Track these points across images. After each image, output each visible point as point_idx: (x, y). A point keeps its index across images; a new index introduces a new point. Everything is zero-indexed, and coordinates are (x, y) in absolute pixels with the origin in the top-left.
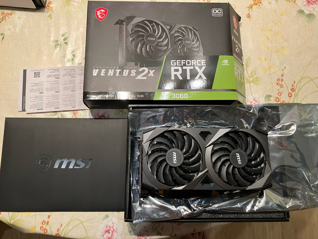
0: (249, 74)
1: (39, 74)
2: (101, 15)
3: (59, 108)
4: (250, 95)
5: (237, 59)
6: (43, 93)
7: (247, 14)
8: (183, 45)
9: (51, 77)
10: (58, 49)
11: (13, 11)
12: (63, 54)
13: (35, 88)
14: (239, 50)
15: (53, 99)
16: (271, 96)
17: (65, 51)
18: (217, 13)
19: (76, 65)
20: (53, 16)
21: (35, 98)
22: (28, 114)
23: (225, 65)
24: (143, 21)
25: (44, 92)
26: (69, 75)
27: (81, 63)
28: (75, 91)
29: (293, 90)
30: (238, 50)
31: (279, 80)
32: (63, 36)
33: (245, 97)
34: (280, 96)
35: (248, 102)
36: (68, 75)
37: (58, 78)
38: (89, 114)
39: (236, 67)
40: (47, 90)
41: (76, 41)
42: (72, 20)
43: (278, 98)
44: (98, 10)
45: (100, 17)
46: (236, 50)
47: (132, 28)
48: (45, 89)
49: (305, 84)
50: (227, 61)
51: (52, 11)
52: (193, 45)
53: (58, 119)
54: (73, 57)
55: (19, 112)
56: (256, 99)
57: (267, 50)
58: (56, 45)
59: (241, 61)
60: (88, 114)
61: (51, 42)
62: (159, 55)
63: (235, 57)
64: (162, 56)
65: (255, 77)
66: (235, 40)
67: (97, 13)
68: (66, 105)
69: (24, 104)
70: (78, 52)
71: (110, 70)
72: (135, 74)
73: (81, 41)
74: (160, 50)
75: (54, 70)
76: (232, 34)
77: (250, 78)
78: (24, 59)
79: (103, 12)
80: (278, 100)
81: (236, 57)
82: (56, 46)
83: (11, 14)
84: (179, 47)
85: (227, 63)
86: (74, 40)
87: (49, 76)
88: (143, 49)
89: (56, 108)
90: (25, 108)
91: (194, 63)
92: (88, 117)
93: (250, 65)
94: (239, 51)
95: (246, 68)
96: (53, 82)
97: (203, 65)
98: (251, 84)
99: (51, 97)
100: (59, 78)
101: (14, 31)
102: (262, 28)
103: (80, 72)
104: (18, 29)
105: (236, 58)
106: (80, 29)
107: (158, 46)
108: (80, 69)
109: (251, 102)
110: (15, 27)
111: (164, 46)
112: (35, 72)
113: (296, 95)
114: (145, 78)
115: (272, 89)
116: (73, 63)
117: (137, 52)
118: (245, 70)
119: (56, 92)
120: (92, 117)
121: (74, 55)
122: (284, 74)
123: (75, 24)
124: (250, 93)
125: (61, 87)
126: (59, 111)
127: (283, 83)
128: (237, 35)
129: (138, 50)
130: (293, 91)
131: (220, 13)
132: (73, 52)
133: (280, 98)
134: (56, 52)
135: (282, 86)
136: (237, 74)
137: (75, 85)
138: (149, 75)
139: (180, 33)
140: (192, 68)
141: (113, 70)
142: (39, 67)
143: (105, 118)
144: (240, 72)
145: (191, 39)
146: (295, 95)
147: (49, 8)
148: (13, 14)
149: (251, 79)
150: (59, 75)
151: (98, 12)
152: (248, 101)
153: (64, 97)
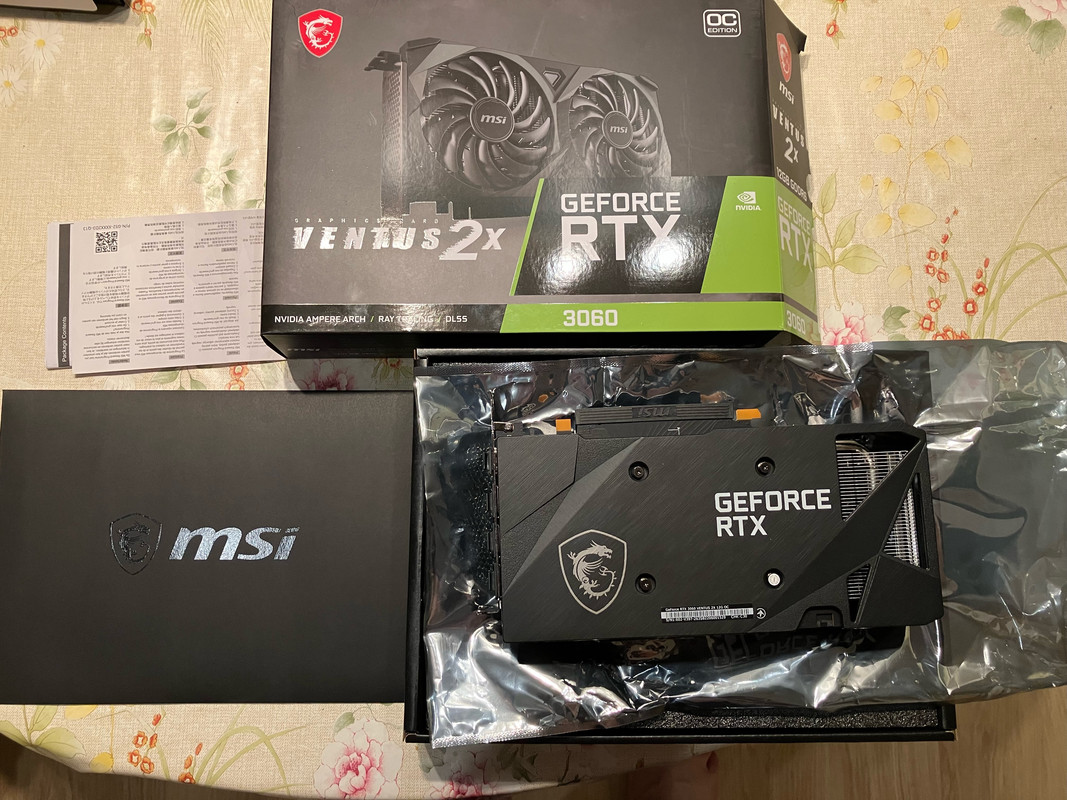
0: (832, 236)
1: (113, 240)
2: (318, 35)
3: (182, 357)
4: (833, 307)
5: (789, 188)
6: (127, 305)
7: (829, 22)
8: (604, 139)
9: (155, 249)
10: (177, 152)
11: (20, 21)
12: (195, 171)
13: (100, 287)
14: (796, 153)
15: (161, 326)
16: (905, 311)
17: (200, 157)
18: (722, 26)
19: (238, 208)
20: (156, 35)
21: (102, 323)
22: (78, 376)
23: (748, 208)
24: (466, 56)
25: (133, 300)
26: (216, 242)
27: (256, 201)
28: (235, 297)
29: (981, 289)
30: (792, 155)
31: (933, 254)
32: (191, 105)
33: (815, 318)
34: (935, 310)
35: (827, 332)
36: (210, 242)
37: (177, 253)
38: (286, 376)
39: (783, 214)
40: (142, 294)
41: (237, 125)
42: (222, 48)
43: (929, 318)
44: (310, 18)
45: (314, 42)
46: (787, 155)
47: (427, 83)
48: (133, 293)
49: (1023, 269)
50: (753, 194)
51: (154, 19)
52: (637, 141)
53: (180, 394)
54: (227, 181)
55: (49, 369)
56: (854, 321)
57: (897, 152)
58: (169, 138)
59: (802, 193)
60: (282, 377)
61: (153, 129)
62: (521, 176)
63: (781, 181)
64: (531, 177)
65: (851, 244)
66: (783, 121)
67: (304, 29)
68: (207, 347)
69: (64, 342)
70: (246, 163)
71: (352, 230)
72: (436, 243)
73: (254, 125)
74: (523, 160)
75: (162, 227)
76: (772, 100)
77: (833, 248)
78: (60, 187)
79: (328, 28)
80: (928, 326)
81: (786, 179)
82: (168, 142)
83: (13, 31)
84: (588, 145)
85: (754, 202)
86: (228, 120)
87: (147, 247)
88: (466, 155)
89: (172, 357)
90: (67, 359)
91: (639, 202)
92: (281, 387)
93: (837, 204)
94: (795, 158)
95: (821, 215)
96: (161, 268)
97: (669, 209)
98: (838, 268)
99: (156, 319)
100: (181, 253)
101: (25, 90)
102: (879, 74)
103: (253, 232)
104: (37, 82)
105: (785, 184)
106: (251, 81)
107: (517, 145)
108: (253, 221)
109: (836, 331)
110: (27, 75)
111: (536, 144)
112: (100, 232)
113: (992, 308)
114: (473, 256)
115: (909, 286)
116: (227, 201)
117: (444, 164)
118: (817, 222)
119: (172, 302)
120: (295, 387)
121: (230, 174)
122: (951, 234)
123: (235, 63)
124: (834, 302)
125: (190, 284)
126: (182, 368)
127: (947, 266)
128: (792, 100)
129: (448, 158)
130: (979, 294)
131: (731, 27)
132: (229, 161)
133: (937, 317)
134: (168, 163)
135: (942, 276)
136: (788, 239)
137: (236, 276)
138: (486, 247)
139: (594, 99)
140: (633, 219)
141: (362, 230)
142: (113, 215)
143: (339, 392)
144: (797, 231)
145: (631, 117)
146: (986, 308)
147: (144, 9)
148: (20, 31)
149: (839, 251)
150: (180, 243)
151: (308, 26)
152: (824, 328)
153: (201, 318)
